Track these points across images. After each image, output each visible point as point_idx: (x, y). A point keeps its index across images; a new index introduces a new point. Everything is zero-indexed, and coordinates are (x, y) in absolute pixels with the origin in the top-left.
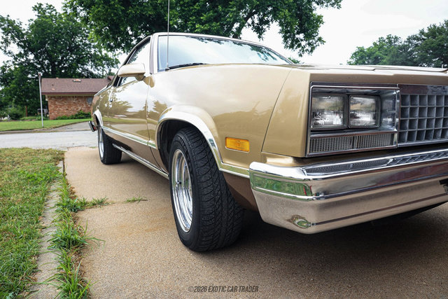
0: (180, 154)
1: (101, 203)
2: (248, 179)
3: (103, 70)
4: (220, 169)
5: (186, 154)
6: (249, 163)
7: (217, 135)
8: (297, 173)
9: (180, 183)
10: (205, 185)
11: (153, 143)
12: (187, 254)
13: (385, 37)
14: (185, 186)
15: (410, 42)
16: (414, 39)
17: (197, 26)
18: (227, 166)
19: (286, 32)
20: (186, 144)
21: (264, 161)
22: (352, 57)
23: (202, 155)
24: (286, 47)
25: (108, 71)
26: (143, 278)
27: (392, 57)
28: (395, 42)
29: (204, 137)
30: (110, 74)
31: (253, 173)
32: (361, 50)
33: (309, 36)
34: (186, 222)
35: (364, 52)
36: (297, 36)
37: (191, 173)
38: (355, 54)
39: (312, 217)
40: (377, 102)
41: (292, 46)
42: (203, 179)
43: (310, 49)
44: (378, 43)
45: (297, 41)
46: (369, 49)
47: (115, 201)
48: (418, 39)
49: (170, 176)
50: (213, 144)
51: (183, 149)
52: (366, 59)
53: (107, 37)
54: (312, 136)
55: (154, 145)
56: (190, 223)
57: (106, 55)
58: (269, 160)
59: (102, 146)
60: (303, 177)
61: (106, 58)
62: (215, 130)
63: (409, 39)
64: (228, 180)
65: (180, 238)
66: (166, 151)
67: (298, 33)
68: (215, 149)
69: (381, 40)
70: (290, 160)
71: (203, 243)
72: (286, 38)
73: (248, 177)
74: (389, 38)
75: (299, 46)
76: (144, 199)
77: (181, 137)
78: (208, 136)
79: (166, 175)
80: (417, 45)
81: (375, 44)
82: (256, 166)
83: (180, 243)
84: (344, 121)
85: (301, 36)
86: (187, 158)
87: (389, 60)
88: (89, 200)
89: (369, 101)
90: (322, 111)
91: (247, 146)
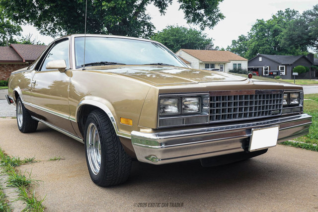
0: (93, 126)
1: (31, 161)
2: (130, 140)
3: (4, 37)
4: (117, 135)
5: (98, 126)
6: (131, 131)
7: (115, 115)
8: (152, 136)
9: (92, 145)
10: (108, 144)
11: (74, 118)
12: (97, 188)
13: (284, 11)
14: (95, 146)
15: (305, 17)
16: (309, 14)
17: (103, 4)
18: (121, 133)
19: (187, 8)
20: (98, 120)
21: (139, 131)
22: (252, 29)
23: (107, 127)
24: (189, 21)
25: (9, 39)
26: (72, 199)
27: (290, 30)
28: (293, 15)
29: (108, 116)
30: (12, 41)
31: (133, 136)
32: (261, 23)
33: (209, 12)
34: (96, 169)
35: (263, 24)
36: (198, 11)
37: (101, 137)
38: (255, 26)
39: (160, 156)
40: (199, 100)
41: (194, 20)
42: (108, 141)
43: (211, 23)
44: (277, 16)
45: (198, 15)
46: (268, 22)
47: (41, 160)
48: (313, 15)
49: (85, 140)
50: (113, 120)
51: (95, 123)
52: (266, 32)
53: (13, 9)
54: (160, 118)
55: (74, 120)
56: (99, 170)
57: (8, 23)
58: (141, 130)
59: (21, 118)
60: (155, 138)
61: (8, 26)
62: (114, 112)
63: (304, 14)
64: (122, 141)
65: (92, 179)
66: (82, 123)
67: (199, 8)
68: (114, 123)
69: (280, 13)
70: (150, 130)
71: (107, 179)
72: (187, 13)
73: (130, 138)
74: (287, 11)
75: (201, 20)
76: (63, 158)
77: (94, 115)
78: (111, 115)
79: (81, 140)
80: (311, 20)
81: (274, 17)
82: (134, 133)
83: (92, 183)
84: (179, 110)
85: (202, 11)
86: (98, 128)
87: (287, 33)
88: (22, 159)
89: (195, 100)
90: (167, 105)
91: (131, 122)
